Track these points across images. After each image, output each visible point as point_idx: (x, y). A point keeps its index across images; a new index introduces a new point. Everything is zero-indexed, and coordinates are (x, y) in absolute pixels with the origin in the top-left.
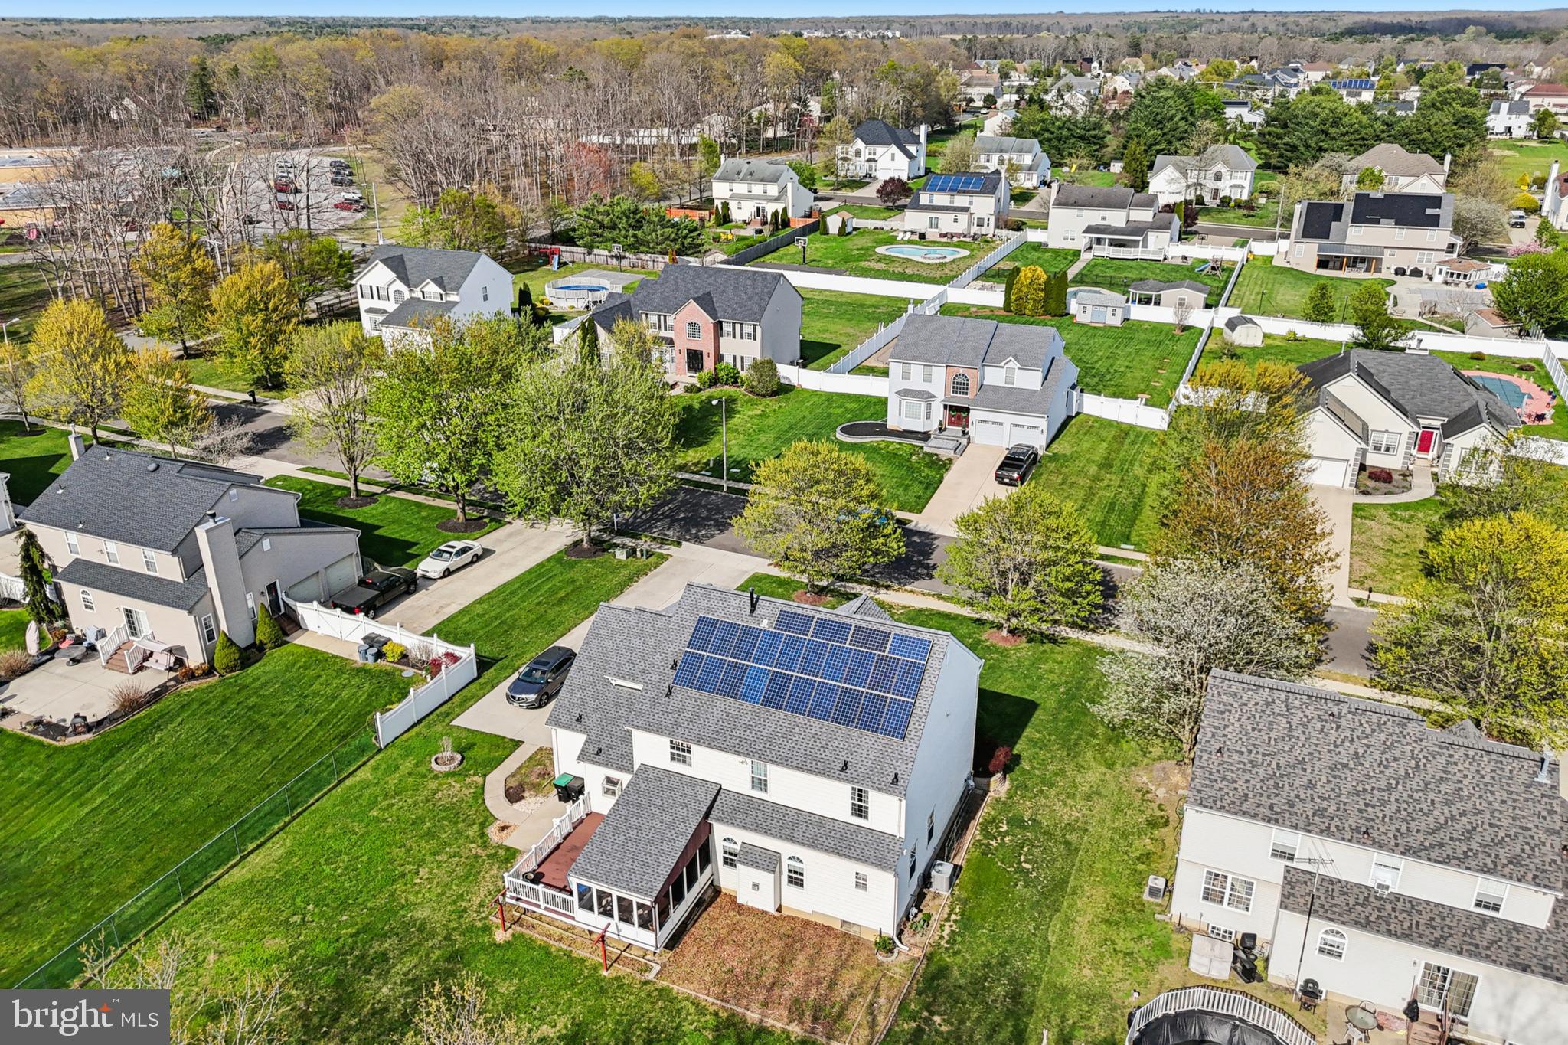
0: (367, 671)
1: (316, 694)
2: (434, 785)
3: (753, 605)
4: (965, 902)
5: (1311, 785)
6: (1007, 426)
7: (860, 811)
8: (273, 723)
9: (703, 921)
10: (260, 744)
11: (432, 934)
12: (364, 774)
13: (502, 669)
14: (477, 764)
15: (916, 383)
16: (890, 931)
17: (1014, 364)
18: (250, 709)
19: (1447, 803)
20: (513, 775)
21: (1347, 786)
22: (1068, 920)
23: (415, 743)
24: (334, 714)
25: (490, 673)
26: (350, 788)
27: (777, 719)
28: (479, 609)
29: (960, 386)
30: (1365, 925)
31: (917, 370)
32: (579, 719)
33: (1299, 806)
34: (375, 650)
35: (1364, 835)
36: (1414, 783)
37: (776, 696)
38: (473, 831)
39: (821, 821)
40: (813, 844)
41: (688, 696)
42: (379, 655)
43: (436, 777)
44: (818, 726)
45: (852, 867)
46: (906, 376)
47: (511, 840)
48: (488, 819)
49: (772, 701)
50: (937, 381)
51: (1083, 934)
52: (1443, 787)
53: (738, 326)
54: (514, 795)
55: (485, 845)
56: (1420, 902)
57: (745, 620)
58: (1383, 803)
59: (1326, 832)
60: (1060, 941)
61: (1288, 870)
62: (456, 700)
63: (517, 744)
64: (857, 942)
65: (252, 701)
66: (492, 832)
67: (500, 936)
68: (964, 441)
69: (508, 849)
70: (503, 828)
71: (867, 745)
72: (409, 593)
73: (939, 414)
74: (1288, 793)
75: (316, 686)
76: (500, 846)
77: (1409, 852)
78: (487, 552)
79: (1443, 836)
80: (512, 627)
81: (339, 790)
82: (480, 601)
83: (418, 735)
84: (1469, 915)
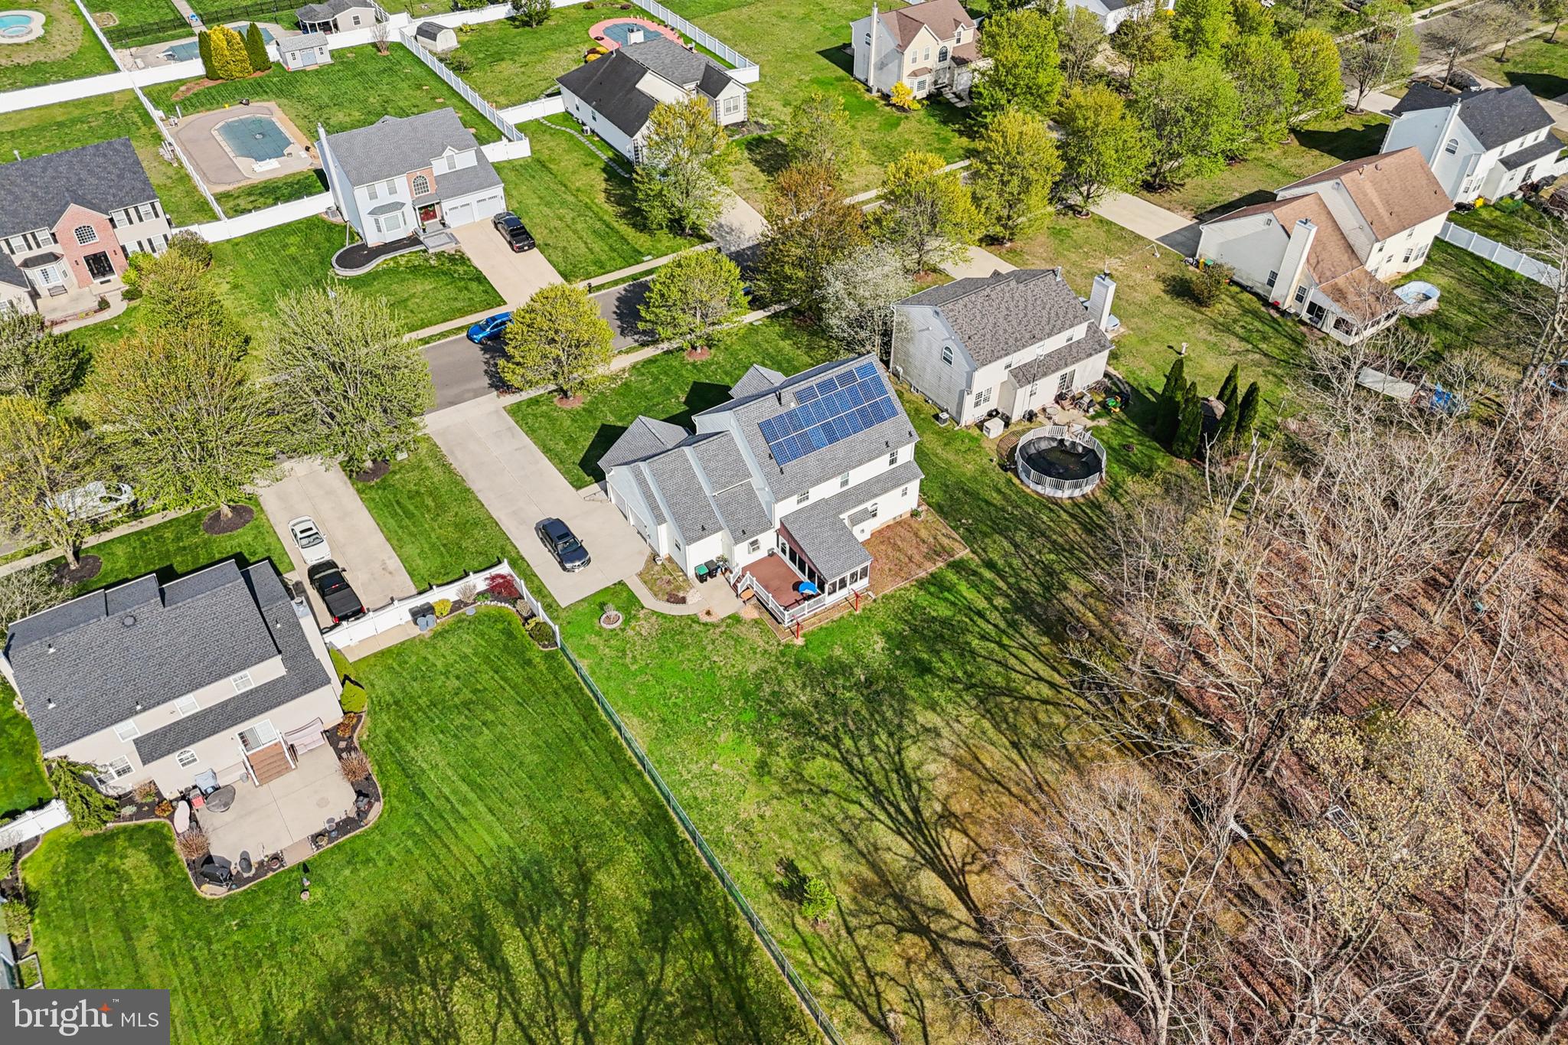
0: (448, 630)
1: (450, 665)
3: (779, 400)
6: (475, 205)
7: (895, 460)
8: (469, 696)
10: (491, 708)
12: (583, 663)
14: (627, 608)
15: (385, 199)
17: (448, 152)
18: (434, 705)
20: (655, 594)
21: (1014, 323)
24: (489, 662)
26: (593, 674)
27: (841, 445)
28: (410, 550)
29: (419, 185)
30: (1044, 375)
31: (381, 187)
32: (703, 529)
34: (430, 617)
35: (1034, 339)
37: (832, 435)
38: (698, 627)
39: (878, 479)
40: (878, 494)
41: (790, 466)
42: (437, 617)
44: (860, 435)
45: (899, 490)
46: (373, 196)
47: (722, 614)
48: (692, 618)
49: (833, 439)
50: (402, 189)
53: (132, 212)
54: (679, 600)
56: (1051, 353)
57: (782, 411)
61: (1012, 371)
63: (621, 583)
64: (904, 521)
66: (705, 619)
67: (800, 642)
68: (450, 231)
69: (729, 617)
70: (708, 614)
71: (885, 429)
73: (414, 218)
75: (439, 662)
76: (724, 620)
77: (1050, 335)
79: (1051, 322)
80: (457, 543)
81: (591, 678)
84: (1066, 347)
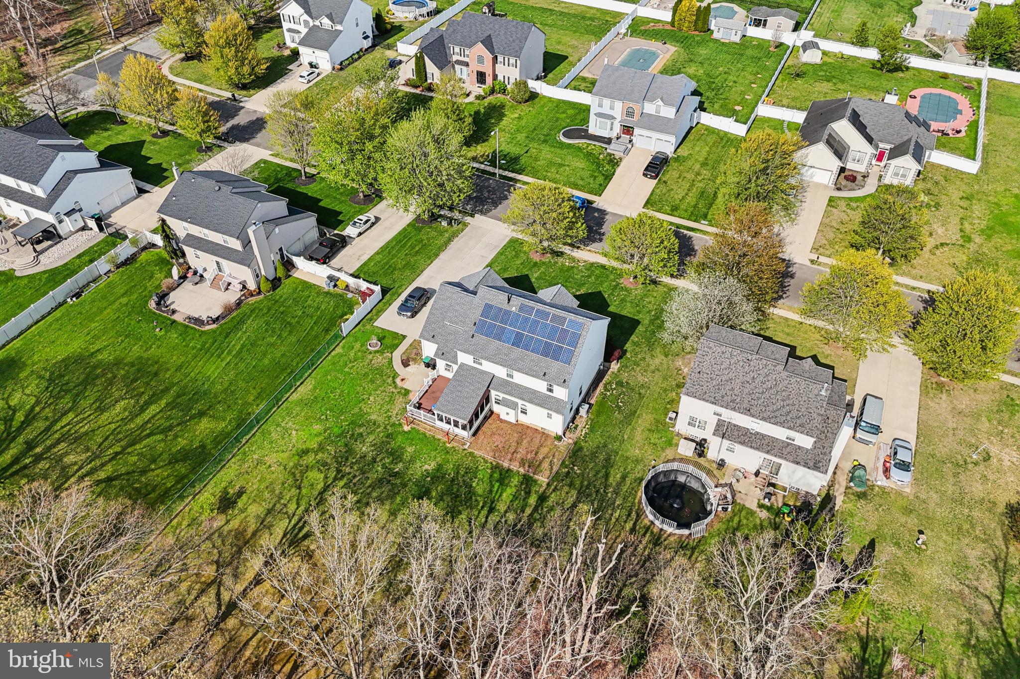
0: (331, 294)
1: (310, 306)
2: (370, 357)
3: (509, 300)
4: (592, 420)
5: (733, 389)
6: (654, 140)
7: (551, 390)
8: (294, 321)
9: (487, 425)
10: (290, 333)
11: (379, 426)
12: (339, 350)
13: (393, 294)
14: (387, 347)
15: (606, 110)
16: (560, 433)
17: (660, 103)
18: (282, 313)
19: (783, 400)
20: (404, 353)
21: (746, 391)
22: (634, 428)
23: (359, 335)
24: (320, 317)
25: (388, 296)
26: (334, 357)
27: (518, 352)
28: (378, 258)
29: (630, 113)
30: (743, 443)
31: (607, 102)
32: (434, 337)
33: (726, 398)
34: (333, 283)
35: (748, 412)
36: (772, 391)
37: (518, 341)
38: (390, 380)
39: (535, 392)
40: (531, 402)
41: (481, 338)
42: (335, 286)
43: (370, 353)
44: (534, 356)
45: (546, 411)
46: (600, 106)
47: (406, 385)
48: (395, 375)
49: (516, 344)
50: (618, 109)
51: (639, 435)
52: (784, 394)
53: (507, 59)
54: (405, 364)
55: (396, 387)
56: (766, 435)
57: (505, 306)
58: (759, 398)
59: (734, 409)
60: (629, 438)
61: (719, 420)
62: (374, 311)
63: (404, 337)
64: (548, 436)
65: (282, 309)
66: (398, 381)
67: (406, 428)
68: (630, 146)
69: (405, 389)
70: (403, 380)
71: (554, 366)
72: (343, 247)
73: (617, 129)
74: (723, 392)
75: (309, 302)
76: (402, 388)
77: (764, 419)
78: (377, 219)
79: (778, 414)
80: (395, 269)
81: (329, 358)
82: (377, 253)
83: (360, 330)
84: (783, 442)
